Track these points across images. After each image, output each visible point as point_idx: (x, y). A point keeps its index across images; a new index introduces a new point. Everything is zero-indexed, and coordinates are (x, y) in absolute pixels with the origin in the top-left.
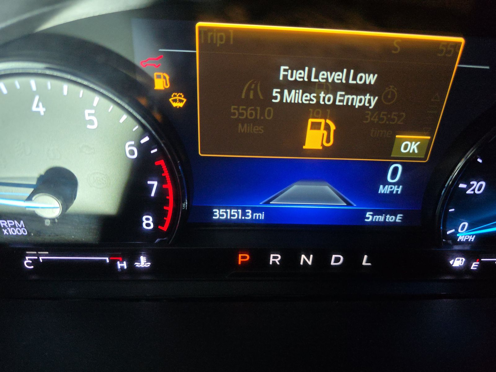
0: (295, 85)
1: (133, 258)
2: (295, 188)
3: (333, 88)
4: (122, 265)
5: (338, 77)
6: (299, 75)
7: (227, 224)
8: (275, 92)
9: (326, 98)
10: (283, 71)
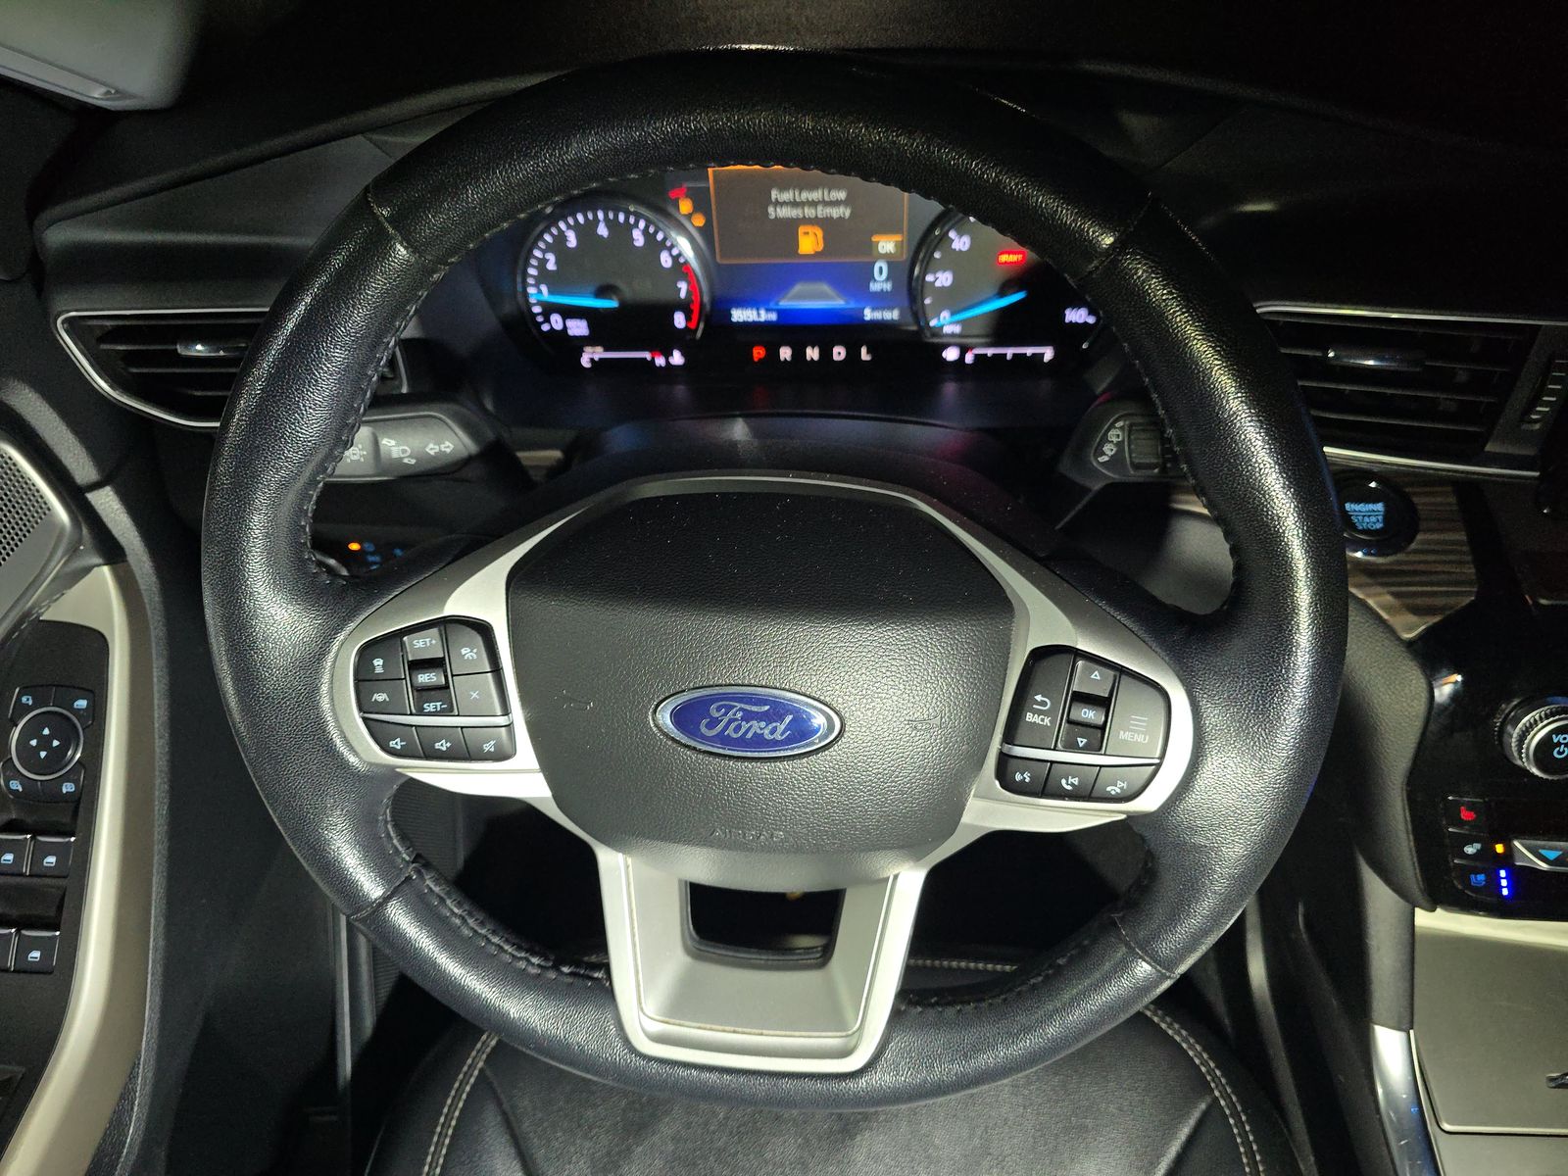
0: (784, 204)
1: (668, 354)
2: (798, 288)
3: (813, 204)
4: (660, 361)
5: (816, 195)
6: (787, 196)
7: (746, 326)
8: (771, 210)
9: (809, 212)
10: (774, 194)
